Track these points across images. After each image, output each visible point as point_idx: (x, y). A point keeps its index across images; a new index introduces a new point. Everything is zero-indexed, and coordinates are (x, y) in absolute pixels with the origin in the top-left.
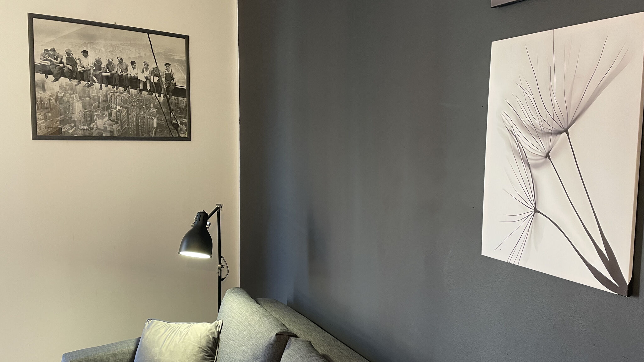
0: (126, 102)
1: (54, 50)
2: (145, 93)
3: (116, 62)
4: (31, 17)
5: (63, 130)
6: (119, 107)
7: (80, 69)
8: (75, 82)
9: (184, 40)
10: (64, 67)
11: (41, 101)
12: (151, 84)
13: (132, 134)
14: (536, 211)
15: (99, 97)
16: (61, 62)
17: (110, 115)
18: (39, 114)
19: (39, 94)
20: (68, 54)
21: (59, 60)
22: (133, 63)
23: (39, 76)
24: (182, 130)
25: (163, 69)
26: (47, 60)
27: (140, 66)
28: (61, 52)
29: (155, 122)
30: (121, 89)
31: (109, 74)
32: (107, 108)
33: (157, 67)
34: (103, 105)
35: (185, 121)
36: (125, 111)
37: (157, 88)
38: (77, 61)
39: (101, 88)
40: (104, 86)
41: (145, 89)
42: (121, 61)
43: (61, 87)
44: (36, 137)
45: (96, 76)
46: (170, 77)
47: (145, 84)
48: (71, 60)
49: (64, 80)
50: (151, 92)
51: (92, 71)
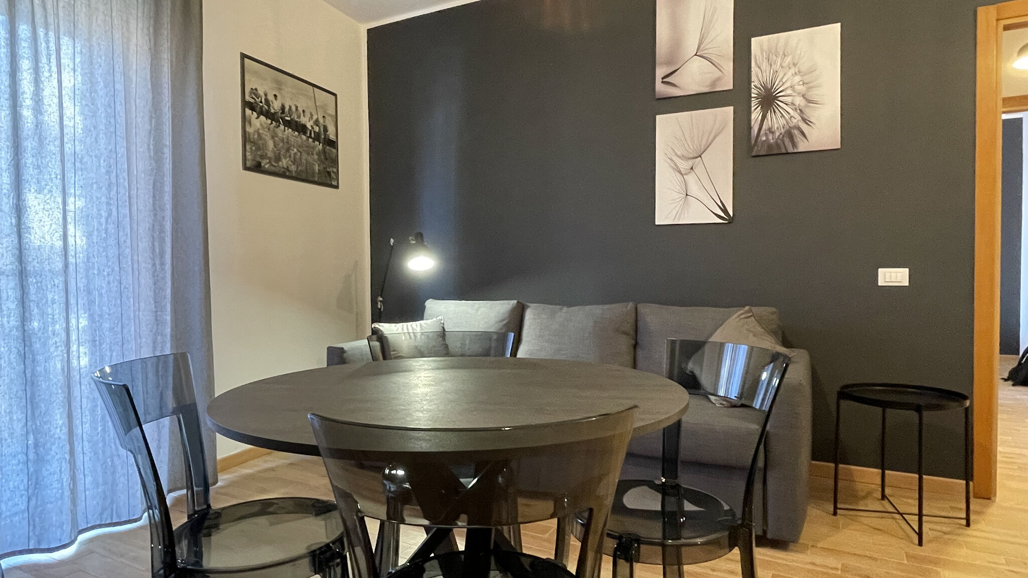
0: (299, 146)
1: (256, 89)
2: (310, 140)
3: (294, 108)
4: (244, 56)
5: (262, 165)
6: (295, 150)
7: (272, 111)
8: (269, 121)
9: (333, 97)
10: (263, 106)
11: (249, 134)
12: (315, 132)
13: (304, 176)
14: (687, 195)
15: (283, 138)
16: (261, 102)
17: (290, 157)
18: (248, 147)
19: (248, 129)
20: (266, 95)
21: (260, 99)
22: (304, 111)
23: (248, 112)
24: (333, 178)
25: (321, 120)
26: (252, 98)
27: (308, 115)
28: (261, 93)
29: (317, 168)
30: (296, 133)
31: (289, 119)
32: (288, 150)
33: (318, 119)
34: (286, 146)
35: (335, 170)
36: (299, 154)
37: (317, 137)
38: (271, 103)
39: (285, 131)
40: (286, 128)
41: (310, 137)
42: (297, 107)
43: (261, 125)
44: (246, 168)
45: (282, 118)
46: (326, 129)
47: (311, 131)
48: (267, 102)
49: (262, 118)
50: (314, 140)
51: (279, 114)
